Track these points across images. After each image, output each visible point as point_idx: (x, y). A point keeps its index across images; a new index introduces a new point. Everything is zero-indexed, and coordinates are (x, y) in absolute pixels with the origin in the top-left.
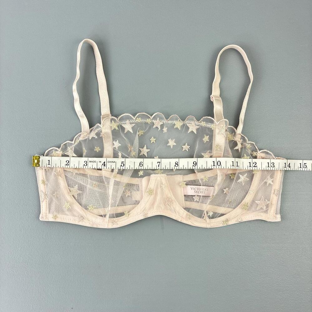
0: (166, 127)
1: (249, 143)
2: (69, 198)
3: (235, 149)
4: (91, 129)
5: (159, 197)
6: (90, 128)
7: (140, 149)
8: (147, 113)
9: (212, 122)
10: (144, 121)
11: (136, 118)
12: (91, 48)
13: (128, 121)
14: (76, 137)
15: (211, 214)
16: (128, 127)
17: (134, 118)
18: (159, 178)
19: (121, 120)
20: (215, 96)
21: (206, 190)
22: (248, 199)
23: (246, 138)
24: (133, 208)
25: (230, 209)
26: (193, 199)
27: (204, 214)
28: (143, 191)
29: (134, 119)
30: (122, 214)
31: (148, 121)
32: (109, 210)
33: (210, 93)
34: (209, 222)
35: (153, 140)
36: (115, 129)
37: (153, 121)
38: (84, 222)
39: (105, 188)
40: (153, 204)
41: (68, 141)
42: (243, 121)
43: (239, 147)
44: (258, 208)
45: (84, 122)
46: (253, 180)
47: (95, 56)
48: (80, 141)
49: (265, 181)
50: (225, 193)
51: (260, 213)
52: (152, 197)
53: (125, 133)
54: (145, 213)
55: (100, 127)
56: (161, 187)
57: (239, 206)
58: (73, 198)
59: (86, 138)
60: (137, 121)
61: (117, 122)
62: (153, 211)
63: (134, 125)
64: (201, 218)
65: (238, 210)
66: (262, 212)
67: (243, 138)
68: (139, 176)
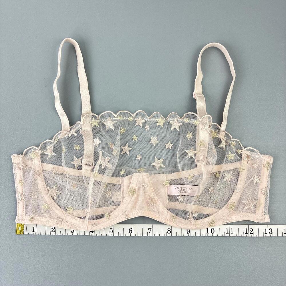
0: (148, 125)
1: (233, 141)
2: (47, 199)
3: (219, 146)
4: (72, 127)
5: (140, 199)
6: (70, 126)
7: (122, 147)
8: (129, 111)
9: (195, 118)
10: (125, 118)
11: (118, 116)
12: (72, 48)
13: (109, 119)
14: (56, 135)
15: (196, 215)
16: (109, 124)
17: (116, 115)
18: (141, 177)
19: (103, 117)
20: (198, 94)
21: (191, 189)
22: (235, 199)
23: (230, 135)
24: (114, 209)
25: (216, 210)
26: (178, 200)
27: (189, 215)
28: (125, 191)
29: (116, 116)
30: (102, 216)
31: (130, 119)
32: (89, 212)
33: (193, 90)
34: (194, 224)
35: (135, 138)
36: (95, 126)
37: (135, 119)
38: (62, 225)
39: (85, 188)
40: (135, 205)
41: (48, 140)
42: (227, 119)
43: (223, 144)
44: (246, 208)
45: (65, 120)
46: (239, 179)
47: (77, 55)
48: (59, 139)
49: (251, 179)
50: (211, 193)
51: (248, 214)
52: (134, 197)
53: (106, 130)
54: (126, 214)
55: (80, 124)
56: (143, 186)
57: (225, 206)
58: (52, 199)
59: (66, 136)
60: (118, 118)
61: (98, 119)
62: (135, 213)
63: (115, 122)
64: (185, 219)
65: (224, 211)
66: (250, 212)
67: (227, 136)
68: (121, 175)
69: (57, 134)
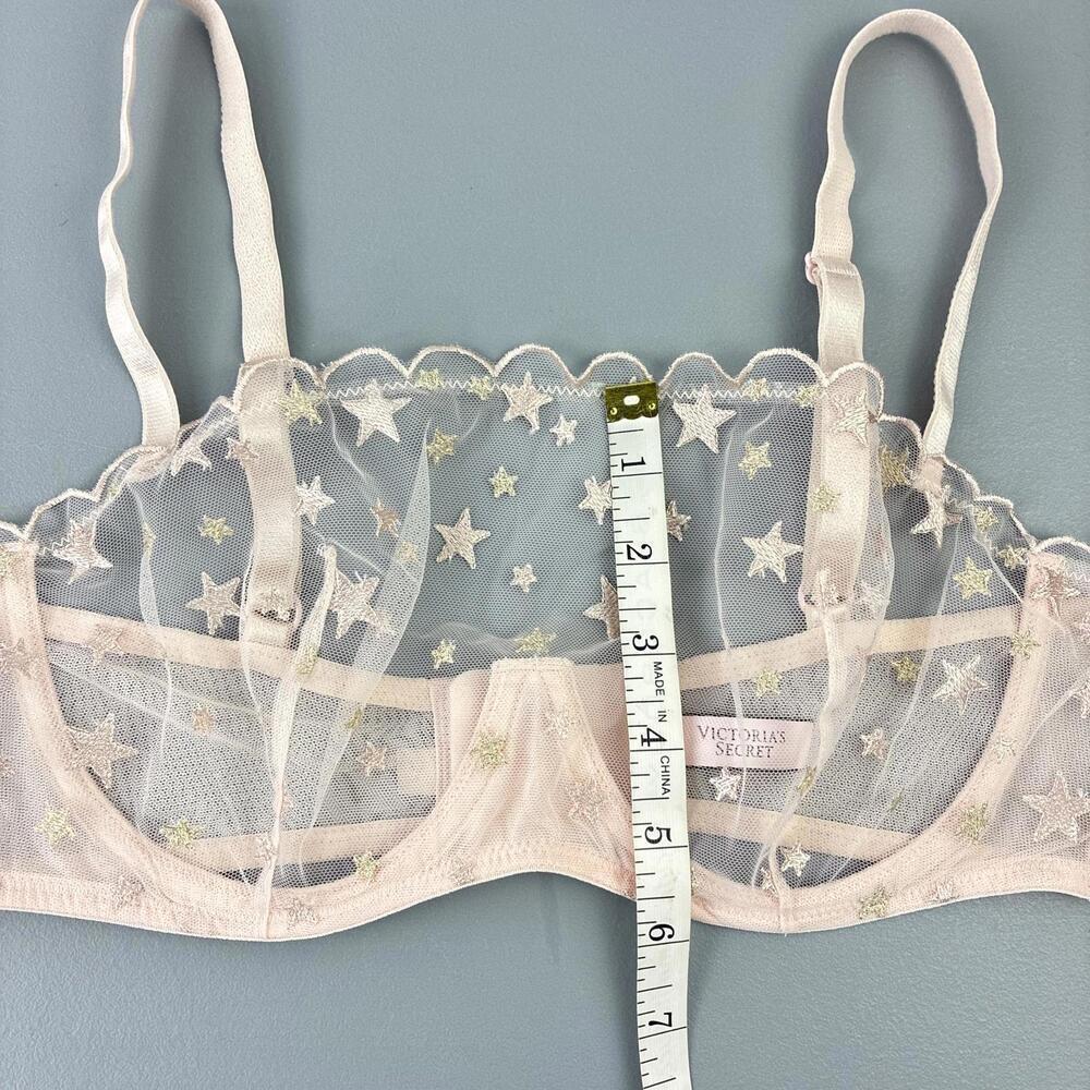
0: (568, 420)
1: (985, 504)
2: (72, 787)
3: (914, 531)
4: (189, 426)
5: (532, 778)
6: (183, 422)
7: (437, 527)
8: (474, 350)
10: (452, 384)
11: (416, 371)
12: (200, 32)
13: (373, 386)
14: (111, 468)
15: (798, 862)
16: (375, 413)
17: (407, 367)
18: (533, 679)
19: (340, 379)
20: (831, 261)
21: (778, 738)
22: (987, 784)
23: (969, 477)
24: (402, 835)
25: (897, 838)
26: (713, 791)
27: (765, 864)
28: (452, 746)
29: (407, 373)
30: (340, 868)
31: (480, 386)
32: (280, 846)
34: (790, 906)
35: (503, 481)
36: (303, 420)
37: (504, 387)
38: (143, 910)
39: (254, 731)
40: (500, 818)
41: (71, 493)
42: (952, 397)
43: (934, 522)
44: (1042, 831)
45: (157, 393)
46: (1010, 690)
47: (219, 69)
48: (125, 490)
49: (1070, 693)
50: (871, 757)
51: (1050, 859)
52: (499, 777)
53: (359, 444)
54: (459, 861)
55: (228, 412)
56: (546, 723)
57: (943, 818)
58: (92, 786)
59: (160, 470)
60: (419, 383)
61: (318, 389)
62: (503, 854)
63: (403, 402)
64: (745, 880)
65: (936, 841)
66: (1058, 853)
67: (952, 478)
68: (437, 667)
69: (116, 464)
